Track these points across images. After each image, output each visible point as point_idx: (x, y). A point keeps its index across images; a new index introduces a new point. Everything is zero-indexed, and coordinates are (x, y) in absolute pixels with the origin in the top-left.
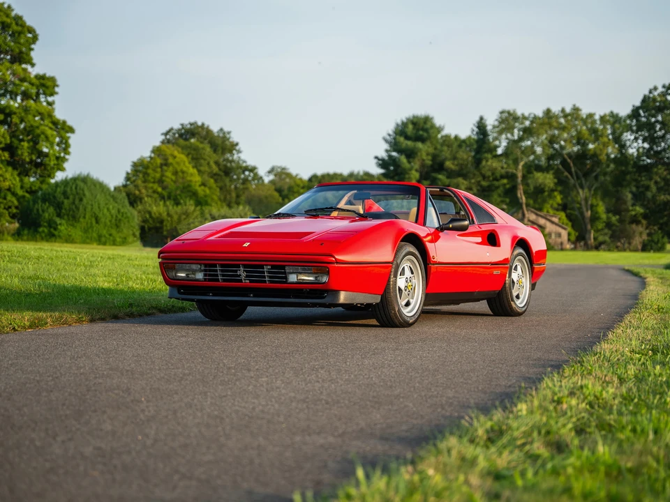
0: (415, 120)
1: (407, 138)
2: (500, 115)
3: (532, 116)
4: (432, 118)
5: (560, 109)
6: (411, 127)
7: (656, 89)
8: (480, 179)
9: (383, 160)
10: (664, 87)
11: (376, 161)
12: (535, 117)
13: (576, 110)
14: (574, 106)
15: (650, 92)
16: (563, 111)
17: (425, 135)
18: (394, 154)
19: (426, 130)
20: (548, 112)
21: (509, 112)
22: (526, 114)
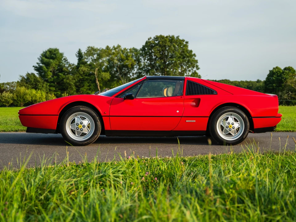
0: (50, 50)
1: (46, 57)
2: (87, 48)
3: (101, 49)
4: (58, 50)
5: (113, 46)
6: (48, 53)
7: (151, 38)
8: (79, 75)
9: (36, 67)
10: (154, 38)
11: (33, 68)
12: (102, 49)
13: (119, 46)
14: (118, 45)
15: (149, 39)
16: (114, 47)
17: (54, 56)
18: (41, 65)
19: (55, 54)
20: (108, 47)
21: (91, 47)
22: (99, 48)
